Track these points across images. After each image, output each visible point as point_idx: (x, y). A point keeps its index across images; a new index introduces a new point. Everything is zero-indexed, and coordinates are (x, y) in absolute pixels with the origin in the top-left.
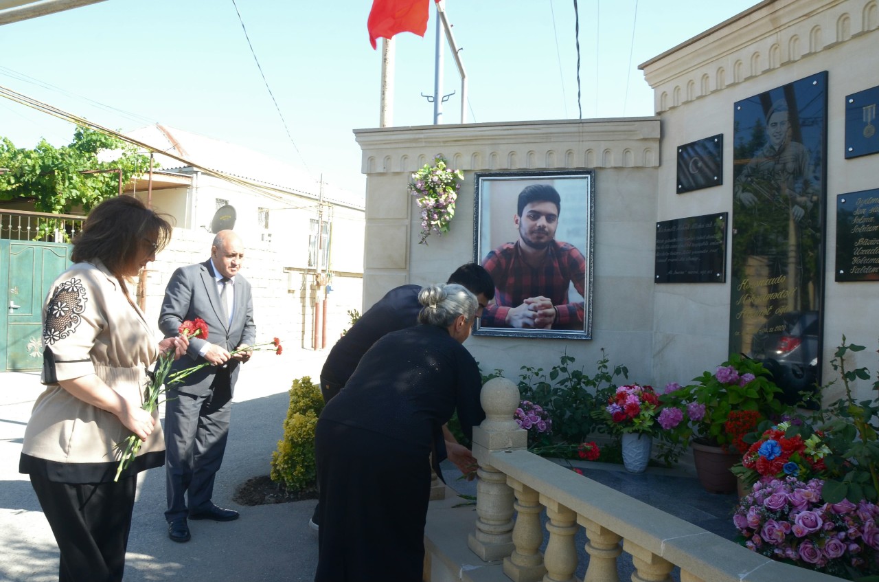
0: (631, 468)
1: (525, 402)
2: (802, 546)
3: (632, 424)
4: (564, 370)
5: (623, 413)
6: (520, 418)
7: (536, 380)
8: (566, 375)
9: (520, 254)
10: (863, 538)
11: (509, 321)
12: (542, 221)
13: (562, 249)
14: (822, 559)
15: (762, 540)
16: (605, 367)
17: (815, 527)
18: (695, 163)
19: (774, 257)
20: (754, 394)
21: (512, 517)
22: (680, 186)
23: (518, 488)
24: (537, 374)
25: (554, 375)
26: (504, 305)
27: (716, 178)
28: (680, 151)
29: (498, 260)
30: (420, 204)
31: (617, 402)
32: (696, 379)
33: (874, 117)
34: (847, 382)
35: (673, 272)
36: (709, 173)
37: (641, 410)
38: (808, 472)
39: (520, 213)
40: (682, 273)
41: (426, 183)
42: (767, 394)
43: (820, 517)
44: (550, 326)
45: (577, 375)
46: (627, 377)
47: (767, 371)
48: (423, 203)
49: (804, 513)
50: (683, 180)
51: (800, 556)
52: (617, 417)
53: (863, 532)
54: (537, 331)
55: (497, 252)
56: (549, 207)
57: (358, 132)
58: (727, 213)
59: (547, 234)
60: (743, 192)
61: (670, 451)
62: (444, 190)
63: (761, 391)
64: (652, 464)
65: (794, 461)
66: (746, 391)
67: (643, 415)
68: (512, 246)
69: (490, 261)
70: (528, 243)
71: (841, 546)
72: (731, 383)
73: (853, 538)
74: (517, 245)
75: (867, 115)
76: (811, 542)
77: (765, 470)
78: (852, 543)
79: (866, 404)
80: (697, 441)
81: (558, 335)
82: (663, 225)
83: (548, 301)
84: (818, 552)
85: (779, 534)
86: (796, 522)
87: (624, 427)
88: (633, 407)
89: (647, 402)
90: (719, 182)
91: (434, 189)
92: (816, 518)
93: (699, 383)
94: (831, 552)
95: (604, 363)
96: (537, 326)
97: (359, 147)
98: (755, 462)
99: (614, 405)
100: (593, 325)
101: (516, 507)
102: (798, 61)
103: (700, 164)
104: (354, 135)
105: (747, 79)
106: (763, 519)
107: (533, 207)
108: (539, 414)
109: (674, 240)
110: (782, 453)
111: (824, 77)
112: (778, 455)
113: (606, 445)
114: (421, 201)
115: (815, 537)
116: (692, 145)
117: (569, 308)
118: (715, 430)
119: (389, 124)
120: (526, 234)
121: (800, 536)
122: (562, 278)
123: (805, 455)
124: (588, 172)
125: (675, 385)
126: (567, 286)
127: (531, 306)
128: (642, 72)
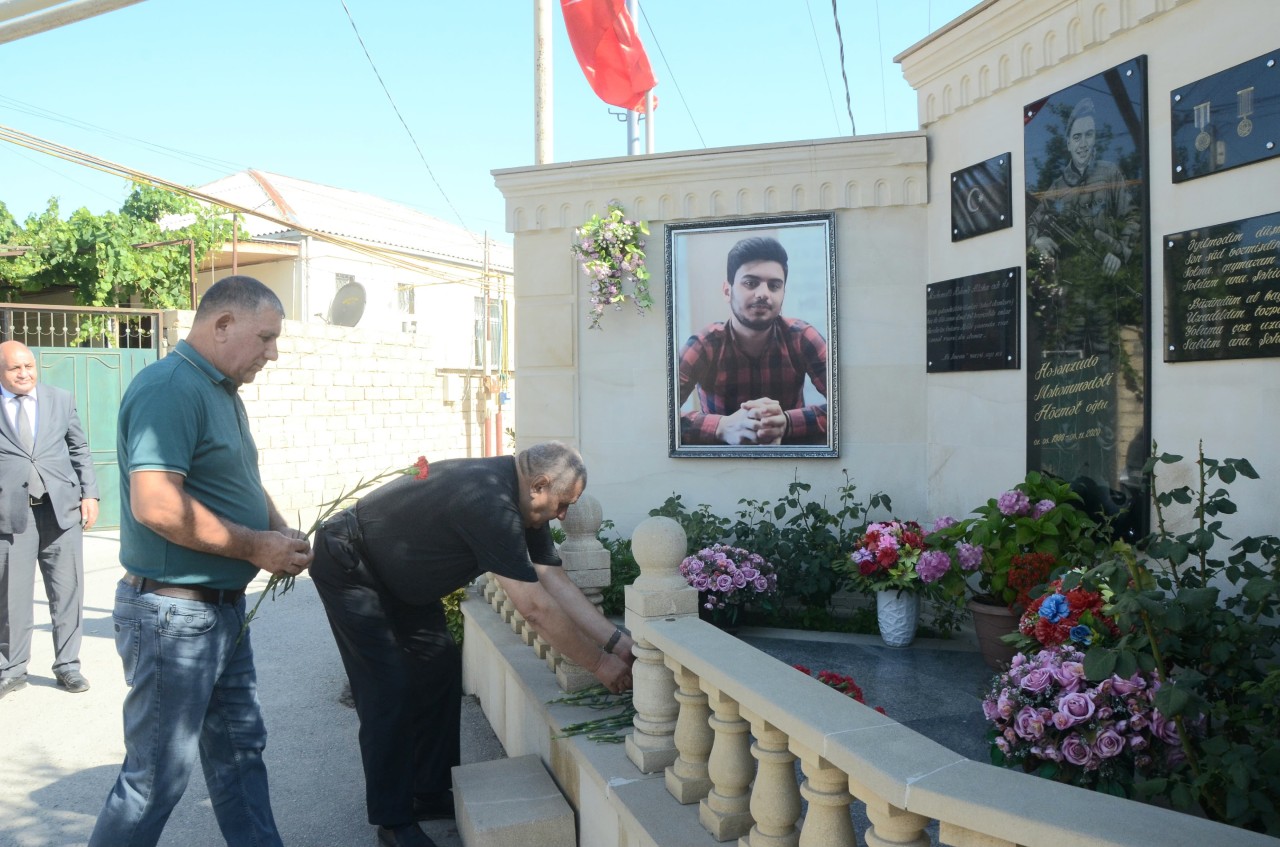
0: (891, 640)
1: (738, 550)
2: (1066, 742)
3: (888, 577)
4: (793, 504)
5: (876, 561)
6: (727, 573)
7: (759, 517)
8: (797, 511)
9: (733, 338)
10: (1151, 728)
11: (721, 435)
12: (763, 290)
13: (793, 329)
14: (1093, 759)
15: (1017, 735)
16: (851, 496)
17: (1084, 714)
18: (975, 196)
19: (1082, 329)
20: (1052, 529)
21: (674, 715)
22: (956, 231)
23: (678, 671)
24: (762, 510)
25: (780, 512)
26: (713, 410)
27: (1002, 217)
28: (955, 179)
29: (703, 348)
30: (588, 271)
31: (866, 546)
32: (977, 511)
33: (1208, 120)
34: (1159, 508)
35: (951, 356)
36: (994, 211)
37: (900, 557)
38: (1103, 638)
39: (731, 279)
40: (963, 357)
41: (596, 241)
42: (1073, 528)
43: (1093, 701)
44: (779, 440)
45: (813, 509)
46: (889, 509)
47: (1075, 495)
48: (592, 270)
49: (1072, 696)
50: (960, 223)
51: (1065, 756)
52: (864, 567)
53: (1151, 720)
54: (761, 448)
55: (701, 337)
56: (771, 269)
57: (498, 174)
58: (1019, 268)
59: (770, 308)
60: (1039, 236)
61: (950, 614)
62: (623, 252)
63: (1064, 525)
64: (921, 633)
65: (1086, 624)
66: (1042, 526)
67: (903, 564)
68: (721, 328)
69: (691, 350)
70: (745, 322)
71: (1118, 741)
72: (1020, 514)
73: (1139, 728)
74: (728, 326)
75: (1199, 117)
76: (1078, 736)
77: (1047, 637)
78: (1136, 736)
79: (1184, 539)
80: (978, 599)
81: (791, 452)
82: (935, 288)
83: (775, 405)
84: (1088, 749)
85: (1036, 726)
86: (1060, 708)
87: (875, 582)
88: (889, 553)
89: (907, 545)
90: (1008, 223)
91: (607, 249)
92: (1086, 703)
93: (979, 516)
94: (1105, 749)
95: (849, 492)
96: (761, 440)
97: (501, 194)
98: (1034, 627)
99: (863, 550)
100: (840, 435)
101: (677, 696)
102: (1107, 41)
103: (981, 198)
104: (493, 177)
105: (1040, 71)
106: (1017, 707)
107: (749, 269)
108: (758, 566)
109: (958, 308)
110: (1071, 613)
111: (1141, 63)
112: (1065, 615)
113: (859, 609)
114: (589, 267)
115: (1083, 729)
116: (969, 170)
117: (805, 413)
118: (998, 583)
119: (549, 159)
120: (740, 309)
121: (1062, 728)
122: (794, 370)
123: (1100, 614)
124: (826, 216)
125: (948, 519)
126: (801, 382)
127: (752, 413)
128: (899, 65)
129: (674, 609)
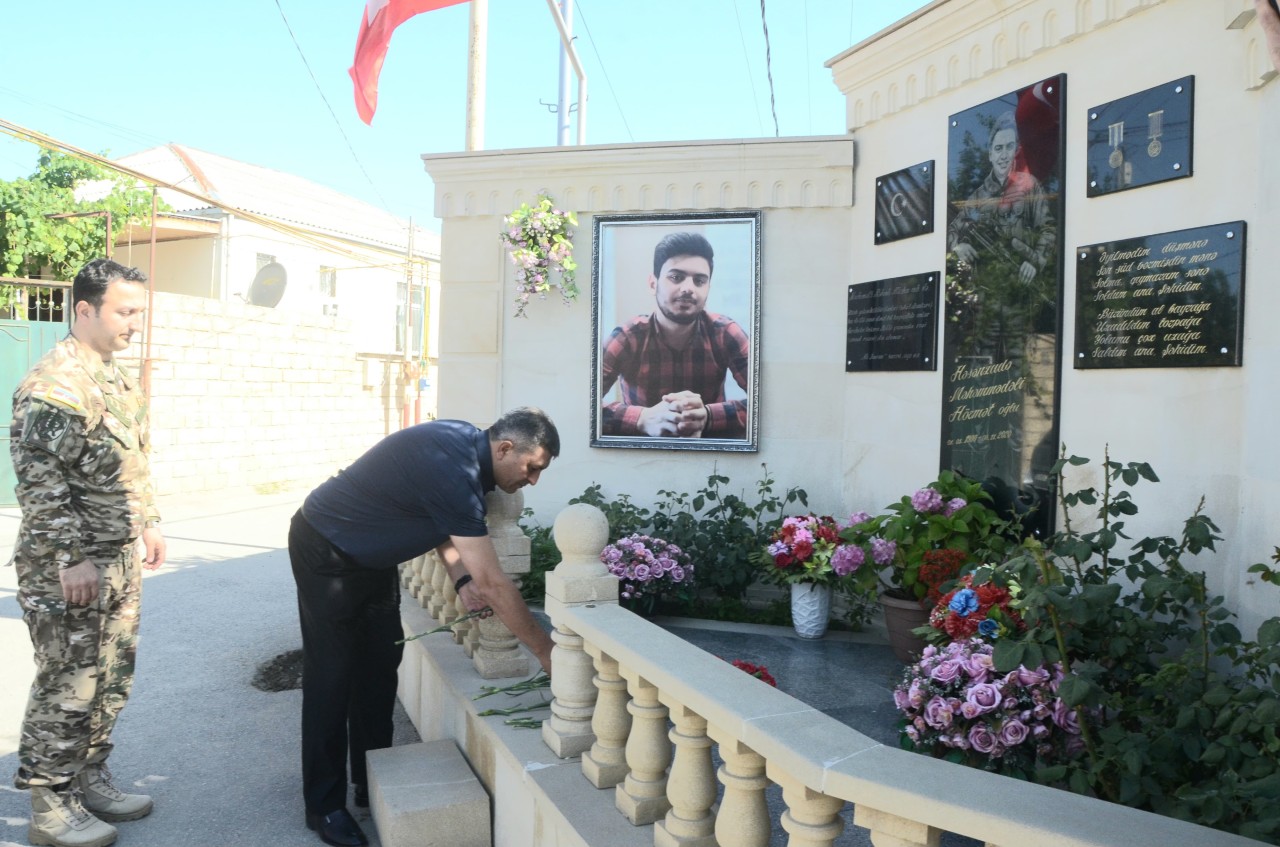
0: (803, 632)
1: (657, 540)
2: (973, 730)
3: (803, 570)
4: (712, 496)
5: (791, 554)
6: (646, 563)
7: (677, 508)
8: (715, 504)
9: (658, 331)
10: (1053, 718)
11: (642, 426)
12: (688, 284)
13: (717, 324)
14: (998, 747)
15: (926, 724)
16: (769, 490)
17: (991, 704)
18: (899, 201)
19: (998, 334)
20: (962, 526)
21: (592, 701)
22: (879, 235)
23: (597, 657)
24: (680, 501)
25: (698, 504)
26: (635, 402)
27: (924, 223)
28: (879, 184)
29: (627, 339)
30: (515, 260)
31: (782, 539)
32: (892, 507)
33: (1122, 139)
34: (1066, 508)
35: (870, 356)
36: (916, 216)
37: (815, 550)
38: (1010, 631)
39: (657, 273)
40: (881, 357)
41: (524, 230)
42: (983, 526)
43: (1000, 691)
44: (699, 433)
45: (731, 501)
46: (806, 503)
47: (986, 495)
48: (518, 259)
49: (980, 686)
50: (883, 226)
51: (971, 745)
52: (780, 559)
53: (1053, 710)
54: (682, 440)
55: (626, 329)
56: (696, 264)
57: (428, 159)
58: (939, 273)
59: (695, 302)
60: (959, 242)
61: (861, 608)
62: (551, 241)
63: (975, 523)
64: (833, 626)
65: (994, 618)
66: (953, 524)
67: (818, 557)
68: (646, 320)
69: (615, 341)
70: (669, 316)
71: (1022, 729)
72: (933, 512)
73: (1041, 718)
74: (653, 320)
75: (1113, 136)
76: (985, 725)
77: (957, 630)
78: (1039, 725)
79: (1088, 538)
80: (890, 593)
81: (711, 446)
82: (857, 289)
83: (696, 398)
84: (993, 737)
85: (945, 715)
86: (968, 698)
87: (790, 575)
88: (804, 547)
89: (823, 539)
90: (930, 229)
91: (534, 238)
92: (994, 694)
93: (893, 512)
94: (1009, 738)
95: (767, 486)
96: (682, 433)
97: (430, 180)
98: (944, 621)
99: (779, 543)
100: (759, 431)
101: (596, 682)
102: (1029, 58)
103: (905, 203)
104: (422, 161)
105: (965, 83)
106: (927, 696)
107: (676, 263)
108: (676, 557)
109: (878, 310)
110: (979, 608)
111: (1058, 83)
112: (974, 609)
113: (773, 601)
114: (515, 256)
115: (990, 718)
116: (894, 176)
117: (725, 407)
118: (909, 578)
119: (479, 146)
120: (665, 302)
121: (970, 717)
122: (715, 364)
123: (1010, 610)
124: (753, 215)
125: (863, 515)
126: (722, 377)
127: (673, 406)
128: (830, 70)
129: (594, 596)
